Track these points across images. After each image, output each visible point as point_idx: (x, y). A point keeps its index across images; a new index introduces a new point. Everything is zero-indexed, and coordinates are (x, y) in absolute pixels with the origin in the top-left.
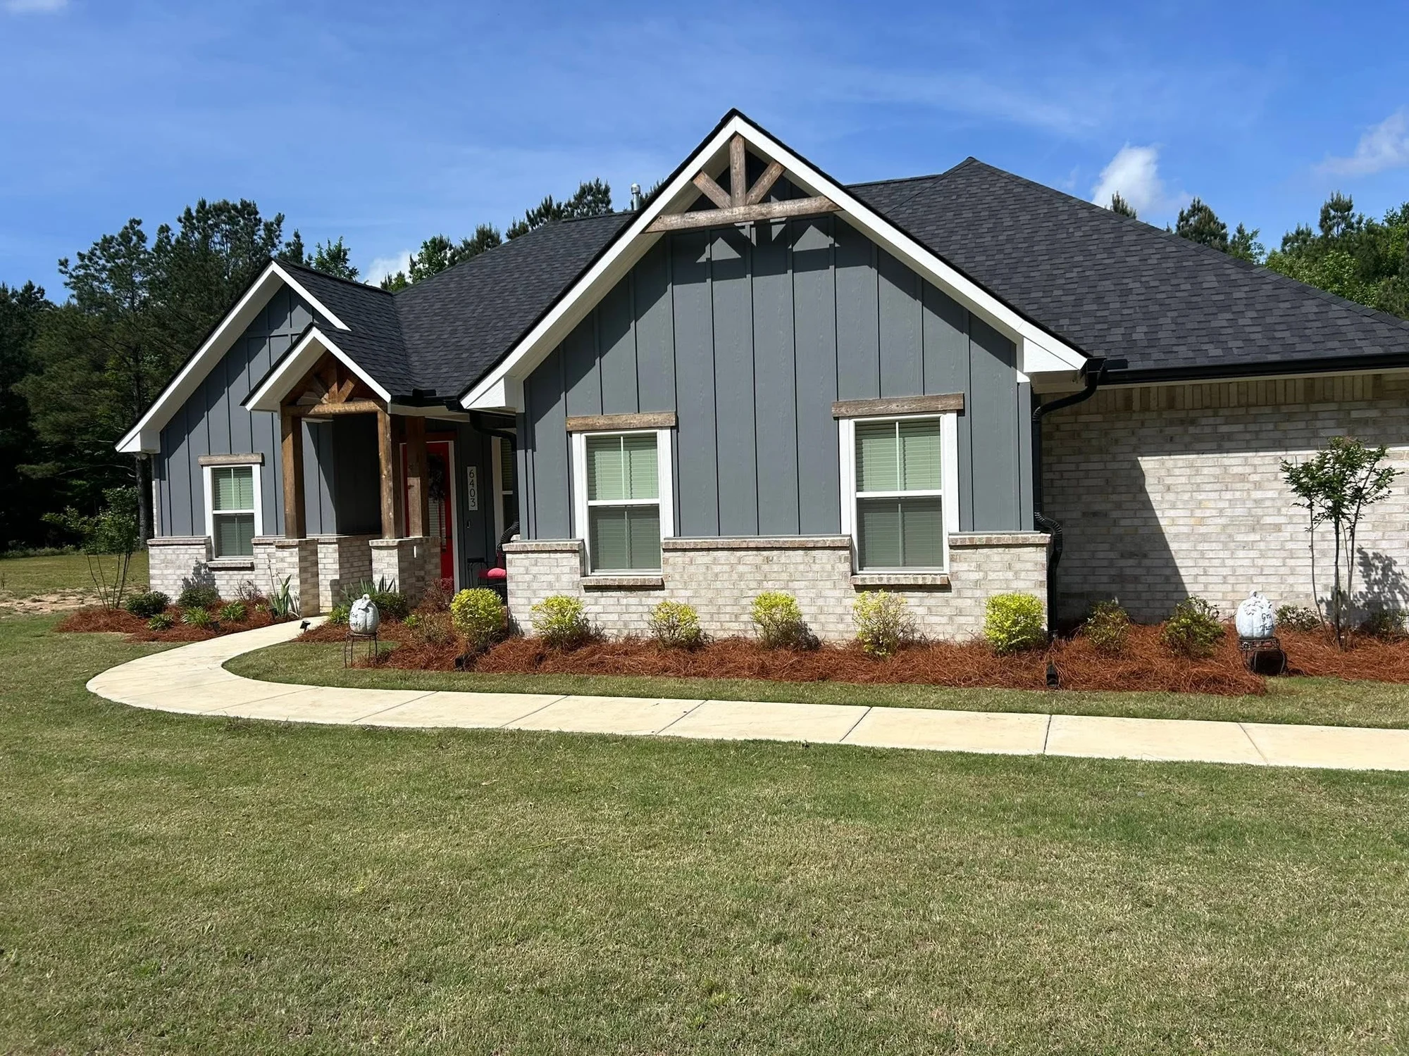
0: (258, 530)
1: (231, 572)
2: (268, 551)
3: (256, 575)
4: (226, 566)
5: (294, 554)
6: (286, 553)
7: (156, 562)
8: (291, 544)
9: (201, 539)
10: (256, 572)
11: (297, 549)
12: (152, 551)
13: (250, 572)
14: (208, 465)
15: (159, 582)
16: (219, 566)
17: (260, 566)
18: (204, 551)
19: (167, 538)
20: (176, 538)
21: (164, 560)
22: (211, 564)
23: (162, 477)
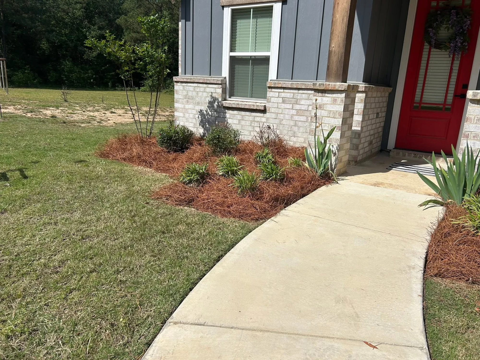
0: (273, 74)
1: (243, 113)
2: (283, 95)
3: (267, 119)
4: (240, 107)
5: (339, 101)
6: (327, 99)
7: (180, 97)
8: (337, 88)
9: (219, 79)
10: (267, 115)
11: (343, 95)
12: (177, 87)
13: (262, 115)
14: (229, 6)
15: (181, 115)
16: (234, 106)
17: (273, 110)
18: (220, 91)
19: (188, 77)
20: (197, 77)
21: (186, 96)
22: (226, 103)
23: (187, 18)
